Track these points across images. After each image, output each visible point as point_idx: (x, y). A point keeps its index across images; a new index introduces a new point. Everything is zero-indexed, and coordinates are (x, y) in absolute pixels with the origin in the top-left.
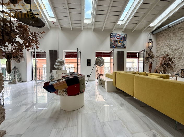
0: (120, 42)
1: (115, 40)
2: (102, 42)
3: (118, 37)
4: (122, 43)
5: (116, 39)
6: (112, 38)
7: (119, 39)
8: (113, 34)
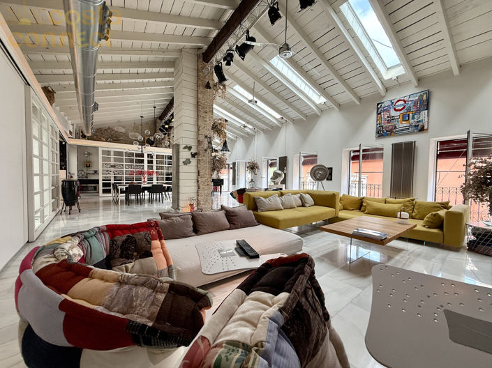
0: (405, 118)
1: (388, 117)
2: (356, 128)
3: (400, 105)
4: (413, 118)
5: (393, 113)
6: (380, 113)
7: (402, 112)
8: (382, 103)
